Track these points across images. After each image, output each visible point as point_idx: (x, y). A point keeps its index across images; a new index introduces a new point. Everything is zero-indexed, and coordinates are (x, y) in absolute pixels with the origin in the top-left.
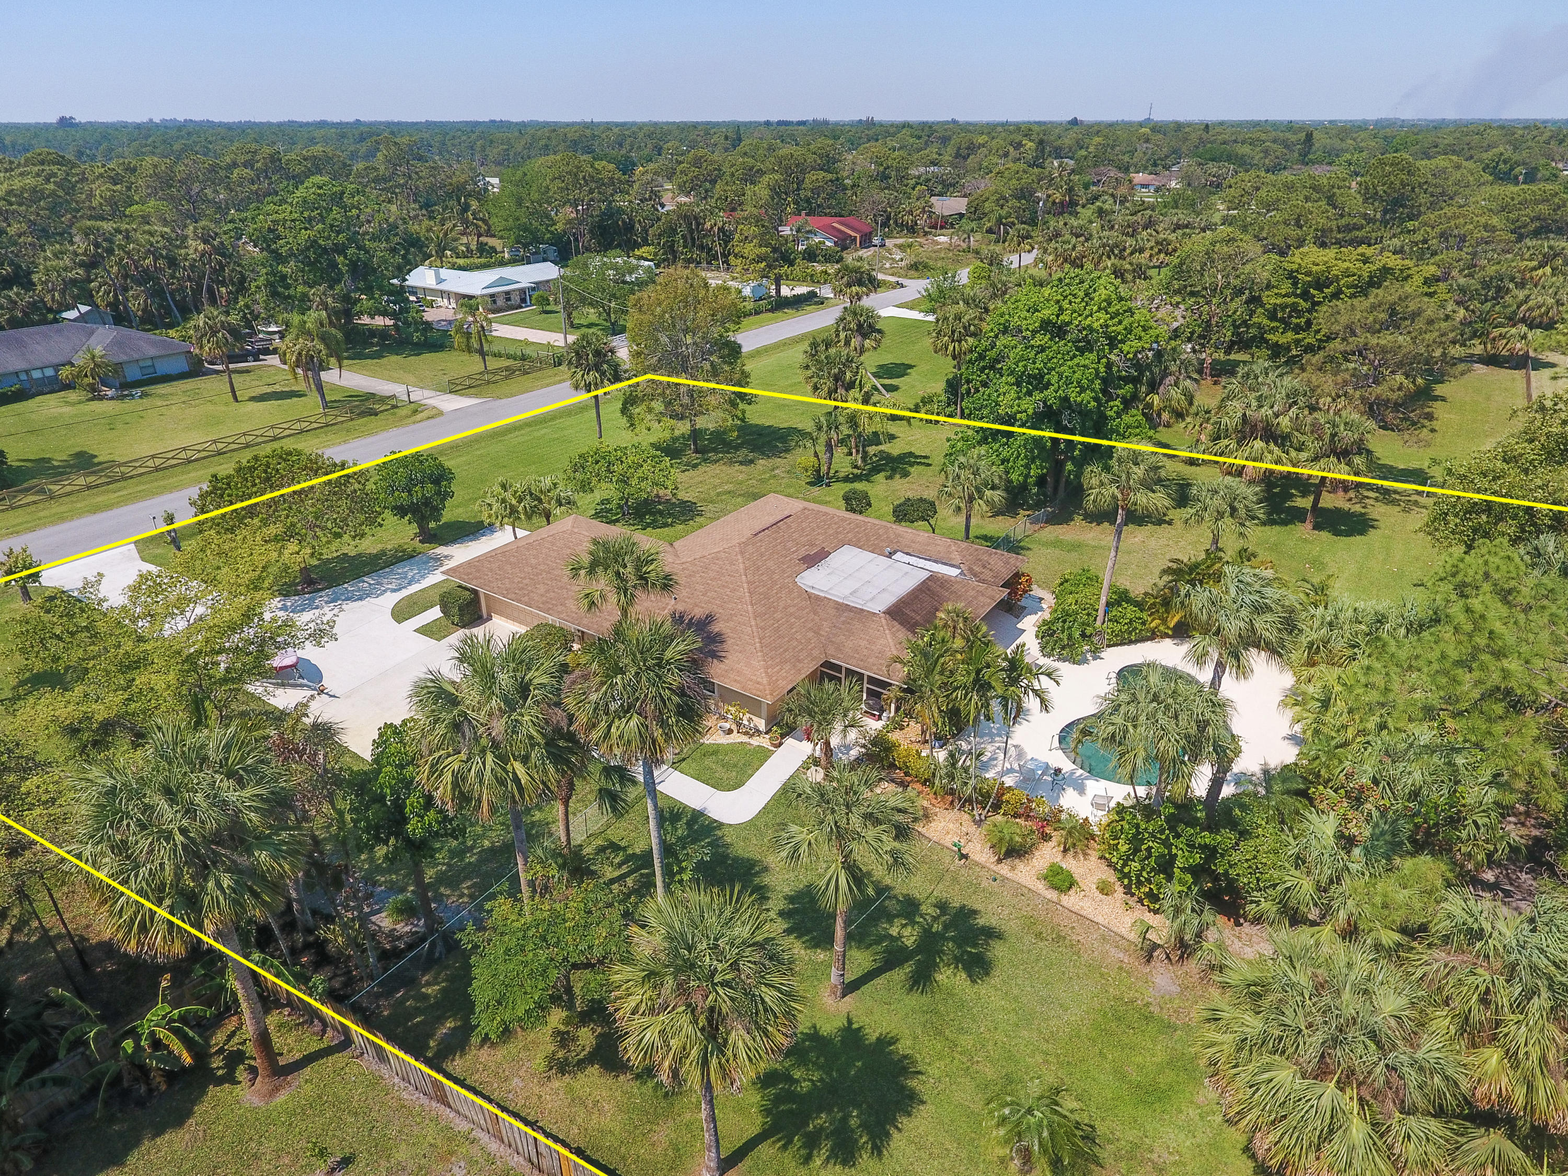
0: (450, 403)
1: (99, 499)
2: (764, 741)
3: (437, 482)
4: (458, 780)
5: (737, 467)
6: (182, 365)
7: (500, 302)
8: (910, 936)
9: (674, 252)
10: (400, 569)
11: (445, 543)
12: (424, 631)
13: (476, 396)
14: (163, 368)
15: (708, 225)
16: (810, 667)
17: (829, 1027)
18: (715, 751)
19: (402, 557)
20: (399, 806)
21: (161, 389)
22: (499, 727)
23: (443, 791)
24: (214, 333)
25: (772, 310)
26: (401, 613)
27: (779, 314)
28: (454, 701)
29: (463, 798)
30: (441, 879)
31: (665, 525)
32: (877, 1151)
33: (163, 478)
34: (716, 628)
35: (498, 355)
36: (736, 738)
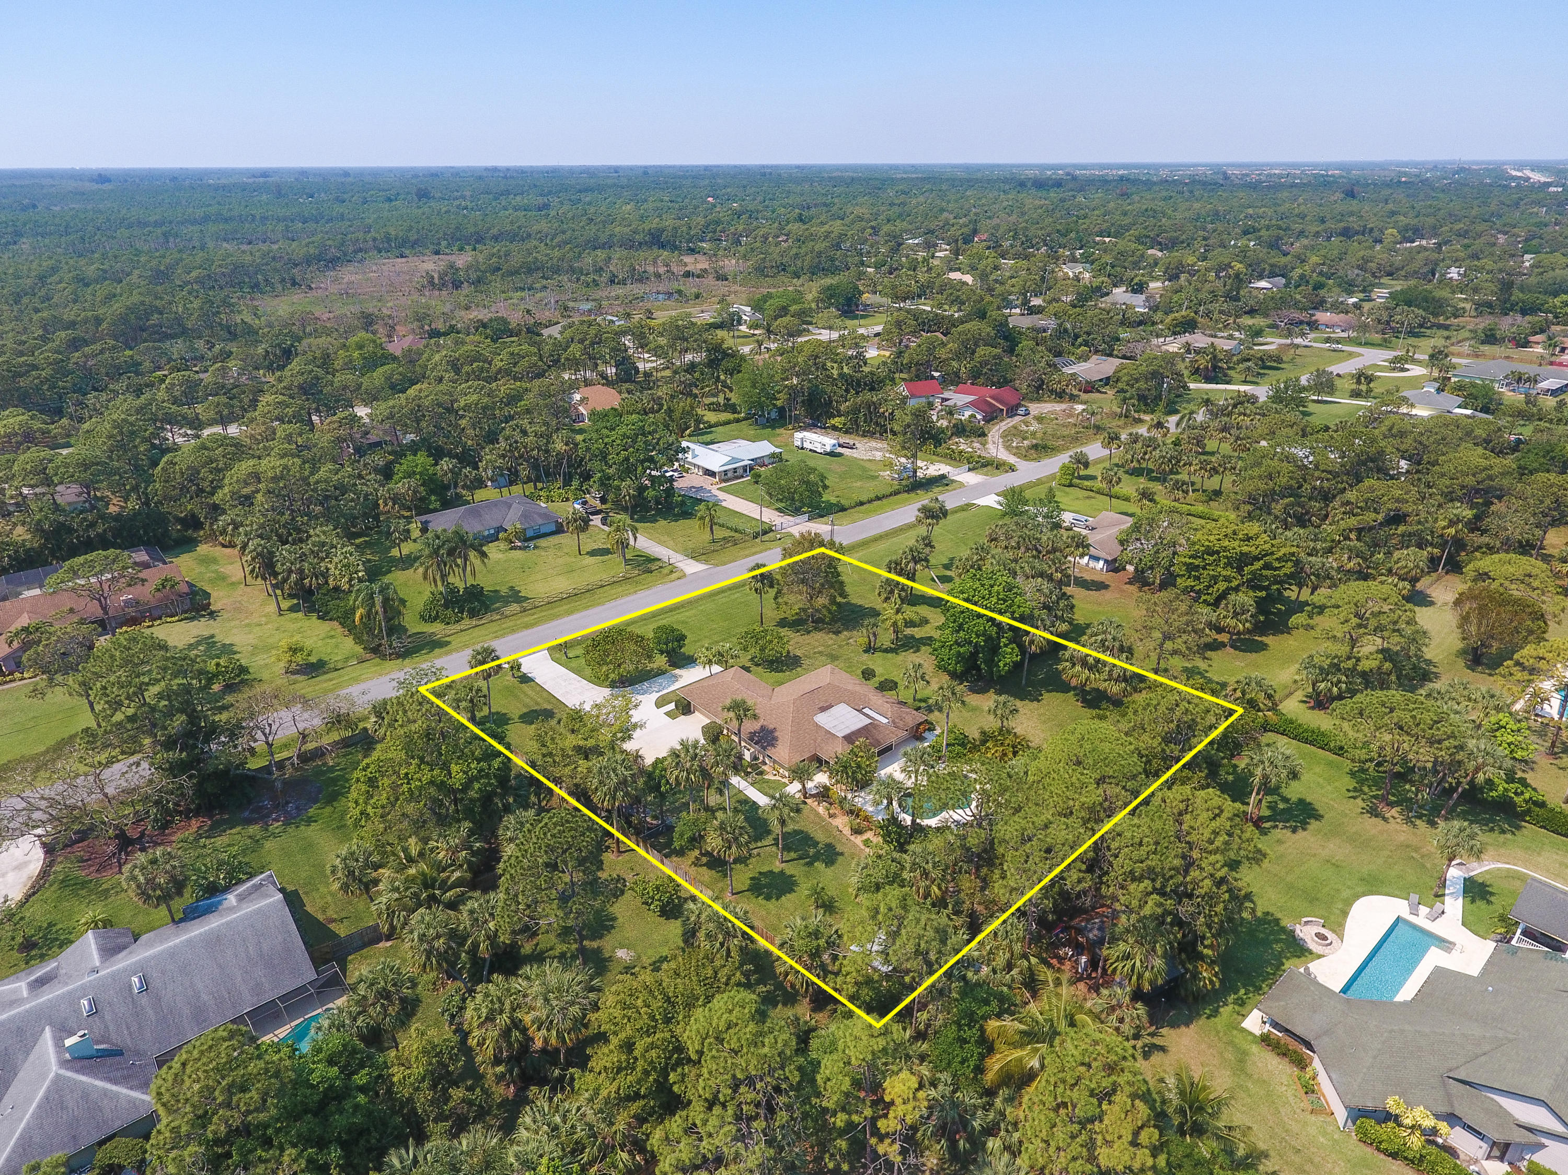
0: (691, 567)
1: (526, 619)
2: (786, 781)
3: (678, 641)
4: (677, 777)
5: (831, 635)
6: (553, 528)
7: (730, 474)
8: (812, 851)
9: (858, 426)
10: (660, 680)
11: (679, 668)
12: (668, 714)
13: (706, 562)
14: (544, 530)
15: (881, 410)
16: (806, 755)
17: (776, 870)
18: (768, 781)
19: (661, 673)
20: (659, 782)
21: (543, 542)
22: (688, 764)
23: (672, 780)
24: (576, 521)
25: (908, 491)
26: (659, 704)
27: (912, 495)
28: (678, 756)
29: (678, 783)
30: (668, 810)
31: (782, 671)
32: (777, 899)
33: (552, 608)
34: (776, 734)
35: (722, 526)
36: (777, 778)
